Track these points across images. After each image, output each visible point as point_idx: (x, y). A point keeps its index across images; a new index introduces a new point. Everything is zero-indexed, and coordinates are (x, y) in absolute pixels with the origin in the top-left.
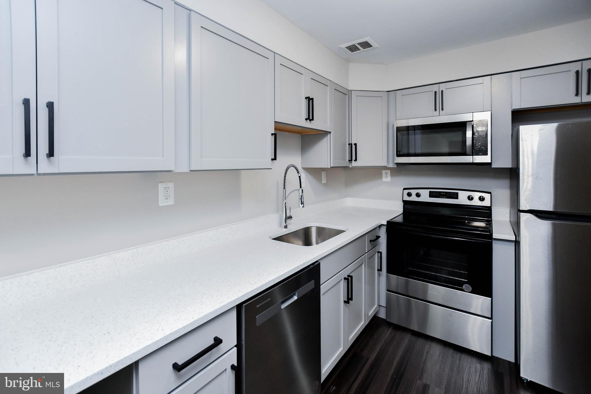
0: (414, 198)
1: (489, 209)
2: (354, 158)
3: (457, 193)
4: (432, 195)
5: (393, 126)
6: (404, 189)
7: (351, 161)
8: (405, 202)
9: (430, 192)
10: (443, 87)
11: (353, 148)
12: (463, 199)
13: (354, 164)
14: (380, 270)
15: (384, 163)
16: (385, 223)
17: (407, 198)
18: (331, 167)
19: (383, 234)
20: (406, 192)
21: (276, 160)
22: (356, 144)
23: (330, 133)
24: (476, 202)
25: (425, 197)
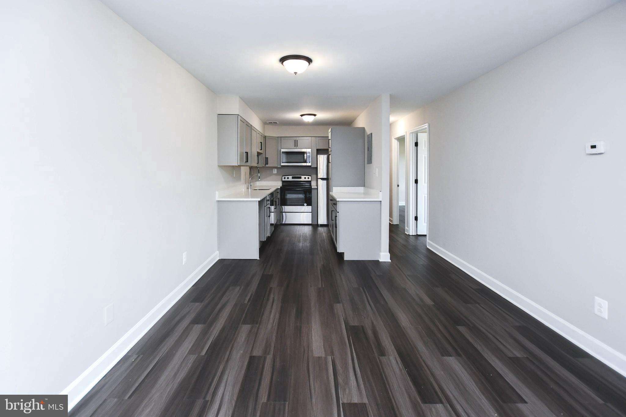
0: (286, 180)
1: (310, 181)
2: (267, 163)
3: (301, 177)
4: (293, 178)
5: (280, 151)
6: (283, 176)
7: (266, 164)
8: (283, 182)
9: (292, 177)
10: (297, 139)
11: (267, 159)
12: (303, 179)
13: (267, 166)
14: (278, 205)
15: (276, 166)
16: (279, 187)
17: (283, 180)
18: (263, 167)
19: (279, 191)
20: (283, 177)
21: (248, 162)
22: (268, 158)
23: (262, 153)
24: (307, 180)
25: (290, 179)
